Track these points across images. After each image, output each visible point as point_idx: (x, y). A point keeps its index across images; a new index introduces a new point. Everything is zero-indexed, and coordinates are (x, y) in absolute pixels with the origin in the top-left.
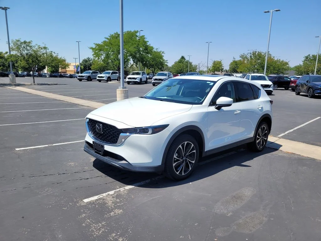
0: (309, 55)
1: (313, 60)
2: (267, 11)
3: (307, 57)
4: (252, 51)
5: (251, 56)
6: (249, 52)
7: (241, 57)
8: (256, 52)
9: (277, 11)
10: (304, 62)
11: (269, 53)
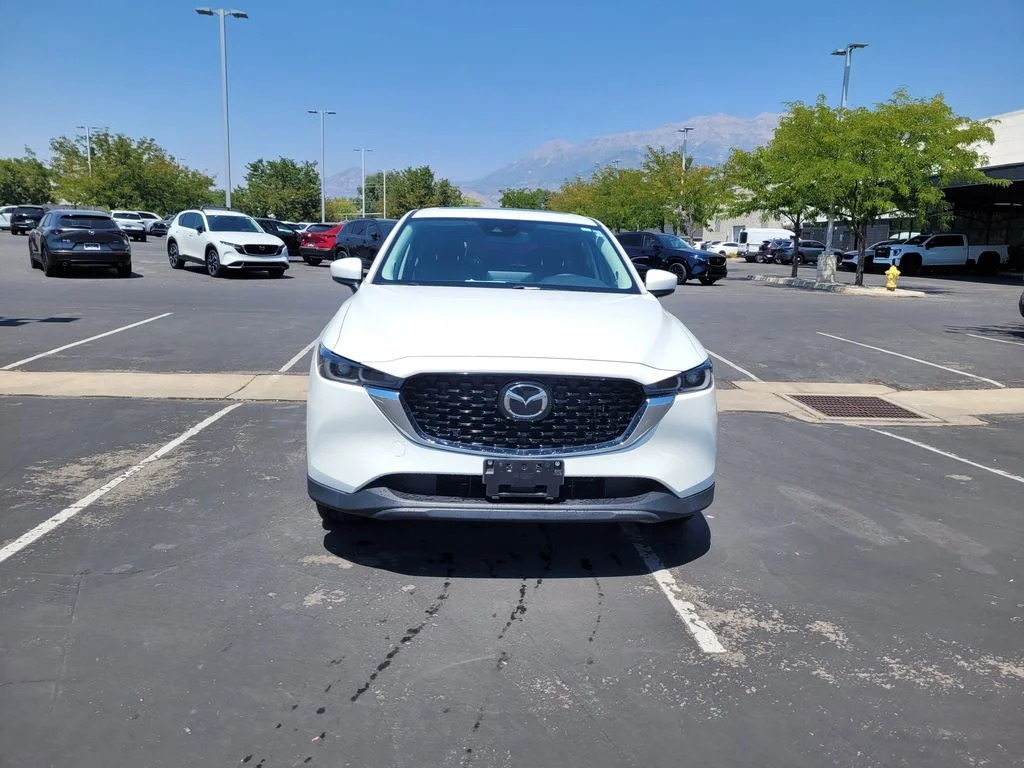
0: (261, 161)
1: (272, 176)
2: (207, 9)
3: (255, 168)
4: (92, 131)
5: (92, 150)
6: (86, 133)
7: (56, 149)
8: (106, 135)
9: (237, 15)
10: (250, 180)
11: (154, 142)
